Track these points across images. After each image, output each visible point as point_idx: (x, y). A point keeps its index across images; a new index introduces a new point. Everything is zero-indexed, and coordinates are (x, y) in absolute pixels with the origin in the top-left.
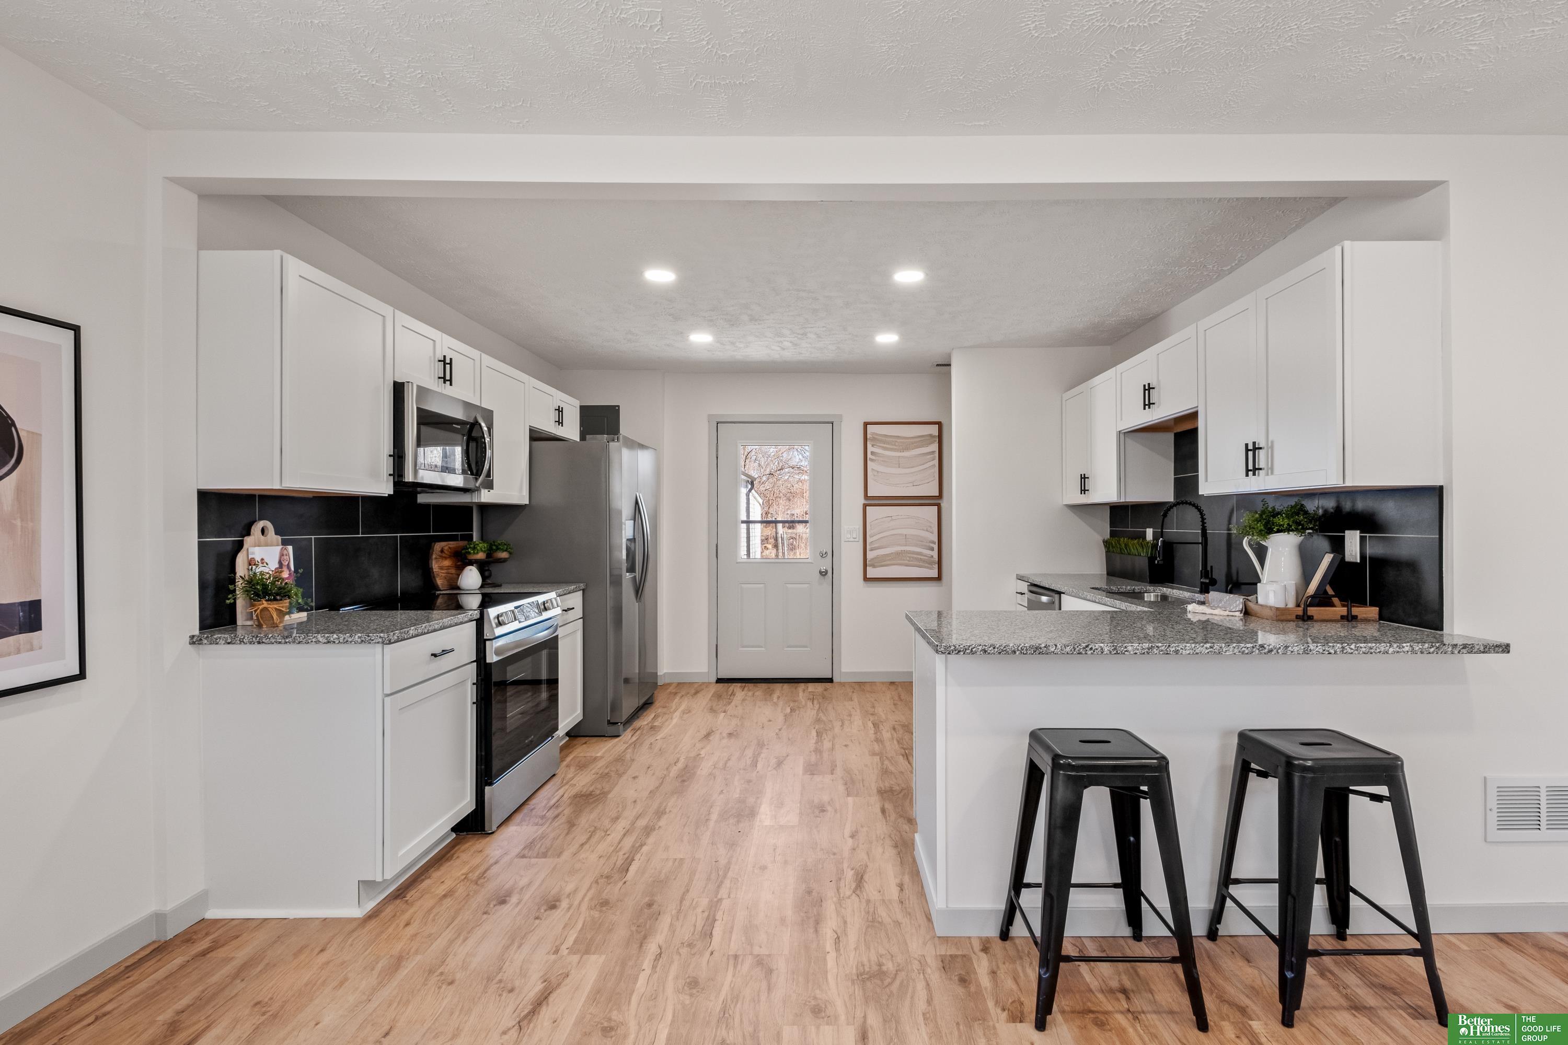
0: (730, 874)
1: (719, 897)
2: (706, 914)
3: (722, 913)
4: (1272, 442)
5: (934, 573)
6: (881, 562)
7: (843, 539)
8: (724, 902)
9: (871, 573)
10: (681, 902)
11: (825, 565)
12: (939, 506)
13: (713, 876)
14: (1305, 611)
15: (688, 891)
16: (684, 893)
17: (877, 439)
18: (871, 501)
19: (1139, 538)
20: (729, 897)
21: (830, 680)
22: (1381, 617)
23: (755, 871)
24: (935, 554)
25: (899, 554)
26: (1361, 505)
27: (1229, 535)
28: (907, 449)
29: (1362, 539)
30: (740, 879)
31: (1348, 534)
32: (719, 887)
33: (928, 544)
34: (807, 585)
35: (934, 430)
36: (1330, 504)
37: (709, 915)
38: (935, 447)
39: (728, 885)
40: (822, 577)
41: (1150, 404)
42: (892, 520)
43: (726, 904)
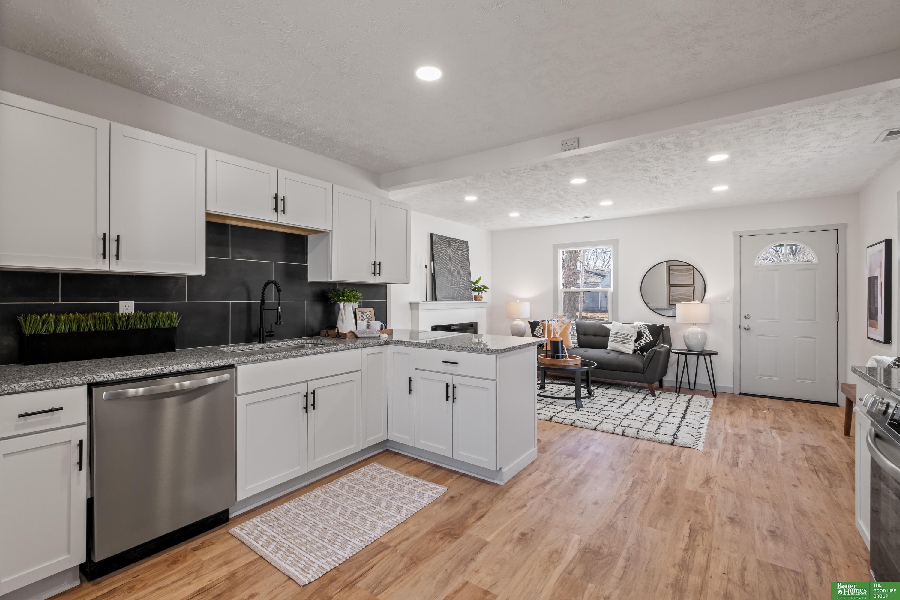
0: (618, 506)
1: (627, 496)
2: (635, 490)
3: (626, 488)
8: (624, 492)
10: (649, 499)
13: (629, 508)
15: (645, 504)
16: (648, 503)
20: (621, 494)
23: (601, 503)
30: (612, 501)
32: (626, 501)
37: (633, 489)
39: (620, 500)
43: (624, 491)
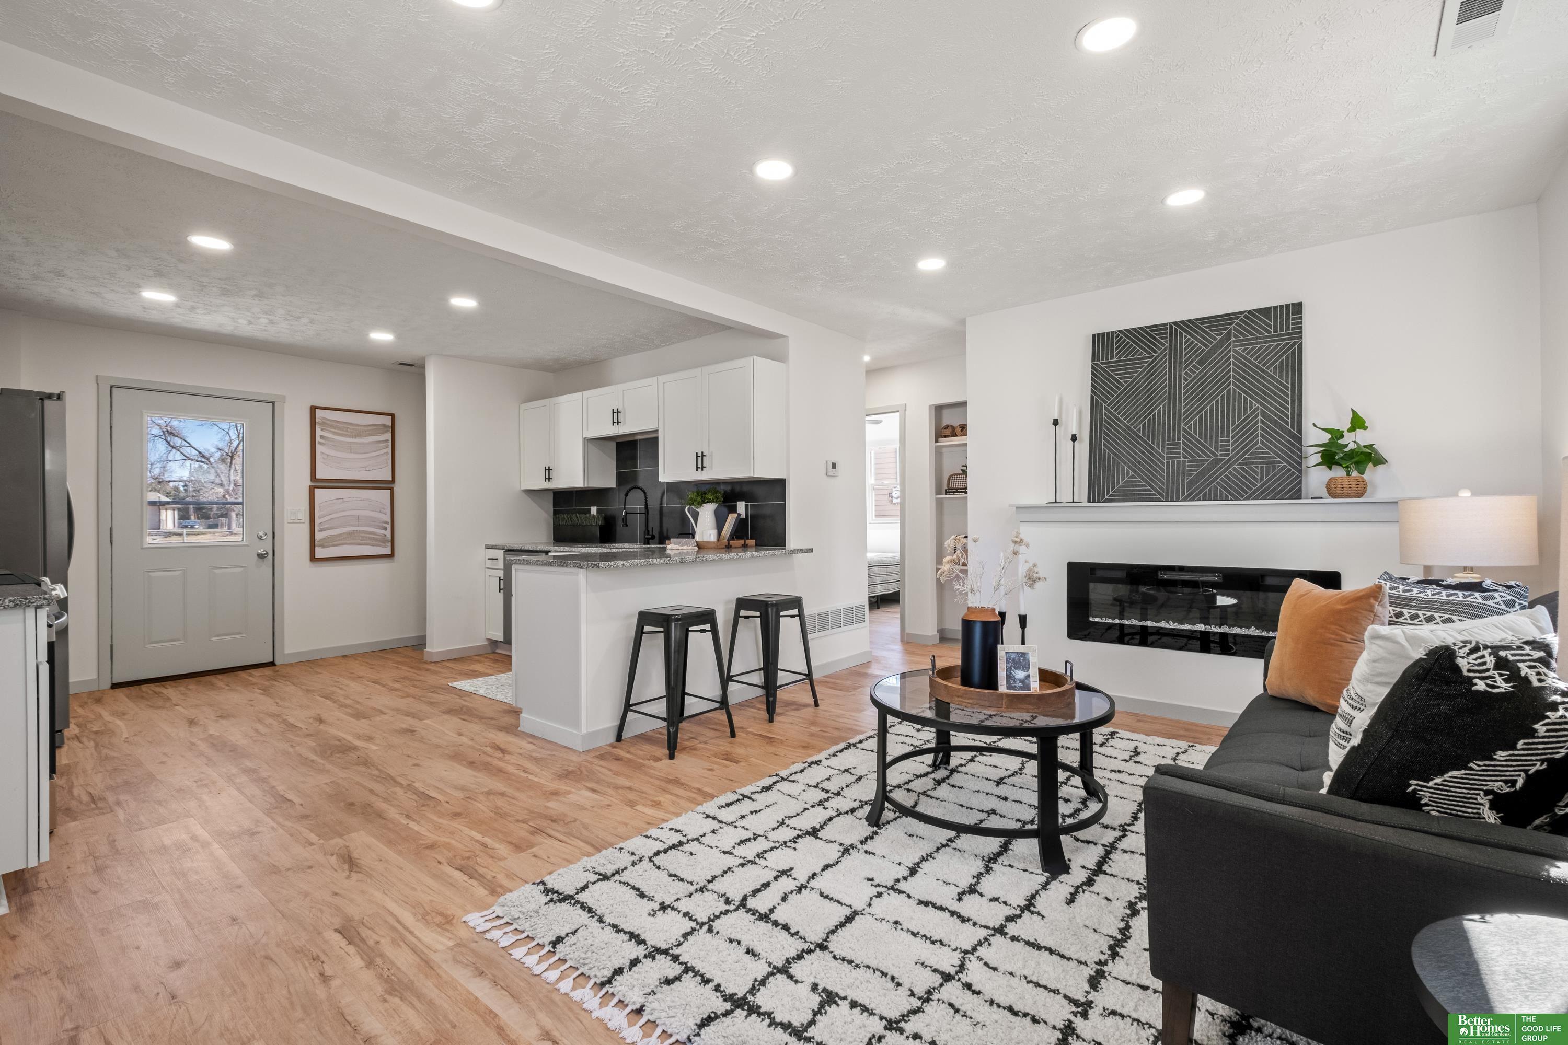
4: (712, 453)
5: (388, 551)
6: (329, 542)
7: (286, 522)
9: (320, 553)
11: (266, 547)
12: (392, 489)
14: (729, 543)
17: (326, 424)
18: (317, 483)
19: (585, 513)
21: (273, 664)
22: (756, 545)
24: (388, 533)
25: (350, 534)
26: (745, 488)
27: (661, 508)
28: (359, 435)
29: (746, 506)
31: (738, 503)
33: (381, 525)
34: (242, 569)
35: (387, 421)
36: (728, 488)
38: (388, 436)
40: (261, 560)
41: (618, 422)
42: (344, 502)
